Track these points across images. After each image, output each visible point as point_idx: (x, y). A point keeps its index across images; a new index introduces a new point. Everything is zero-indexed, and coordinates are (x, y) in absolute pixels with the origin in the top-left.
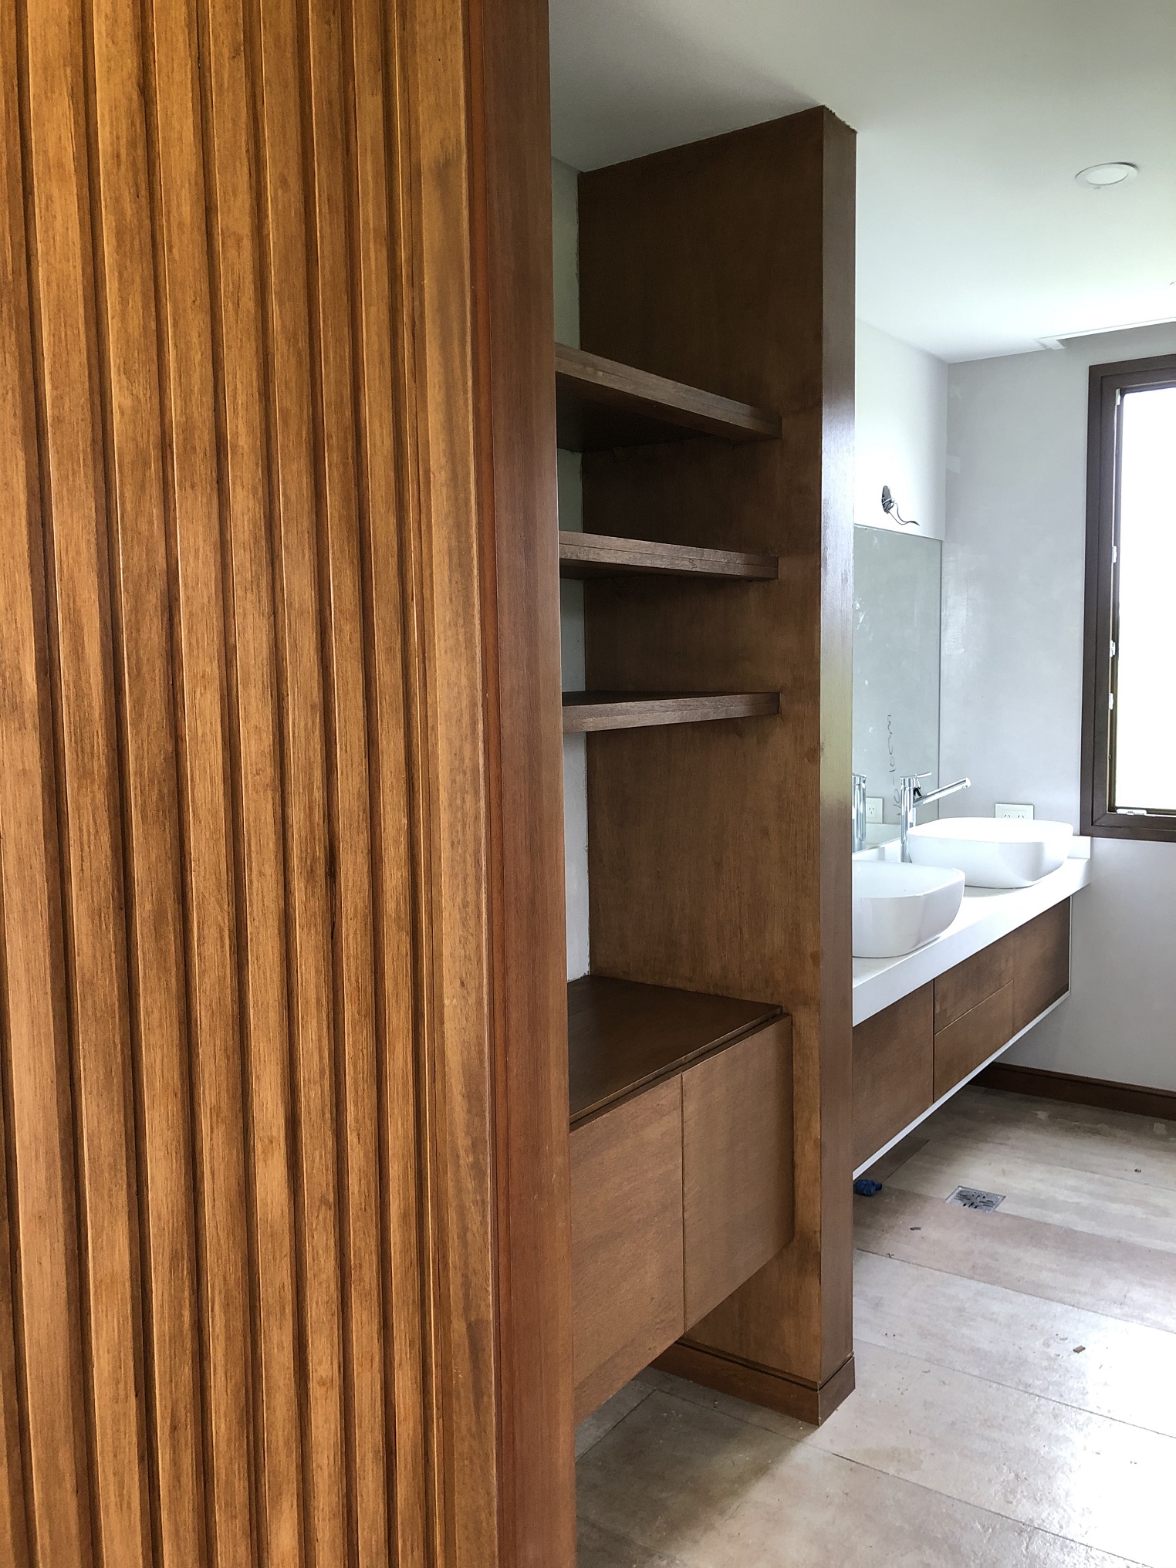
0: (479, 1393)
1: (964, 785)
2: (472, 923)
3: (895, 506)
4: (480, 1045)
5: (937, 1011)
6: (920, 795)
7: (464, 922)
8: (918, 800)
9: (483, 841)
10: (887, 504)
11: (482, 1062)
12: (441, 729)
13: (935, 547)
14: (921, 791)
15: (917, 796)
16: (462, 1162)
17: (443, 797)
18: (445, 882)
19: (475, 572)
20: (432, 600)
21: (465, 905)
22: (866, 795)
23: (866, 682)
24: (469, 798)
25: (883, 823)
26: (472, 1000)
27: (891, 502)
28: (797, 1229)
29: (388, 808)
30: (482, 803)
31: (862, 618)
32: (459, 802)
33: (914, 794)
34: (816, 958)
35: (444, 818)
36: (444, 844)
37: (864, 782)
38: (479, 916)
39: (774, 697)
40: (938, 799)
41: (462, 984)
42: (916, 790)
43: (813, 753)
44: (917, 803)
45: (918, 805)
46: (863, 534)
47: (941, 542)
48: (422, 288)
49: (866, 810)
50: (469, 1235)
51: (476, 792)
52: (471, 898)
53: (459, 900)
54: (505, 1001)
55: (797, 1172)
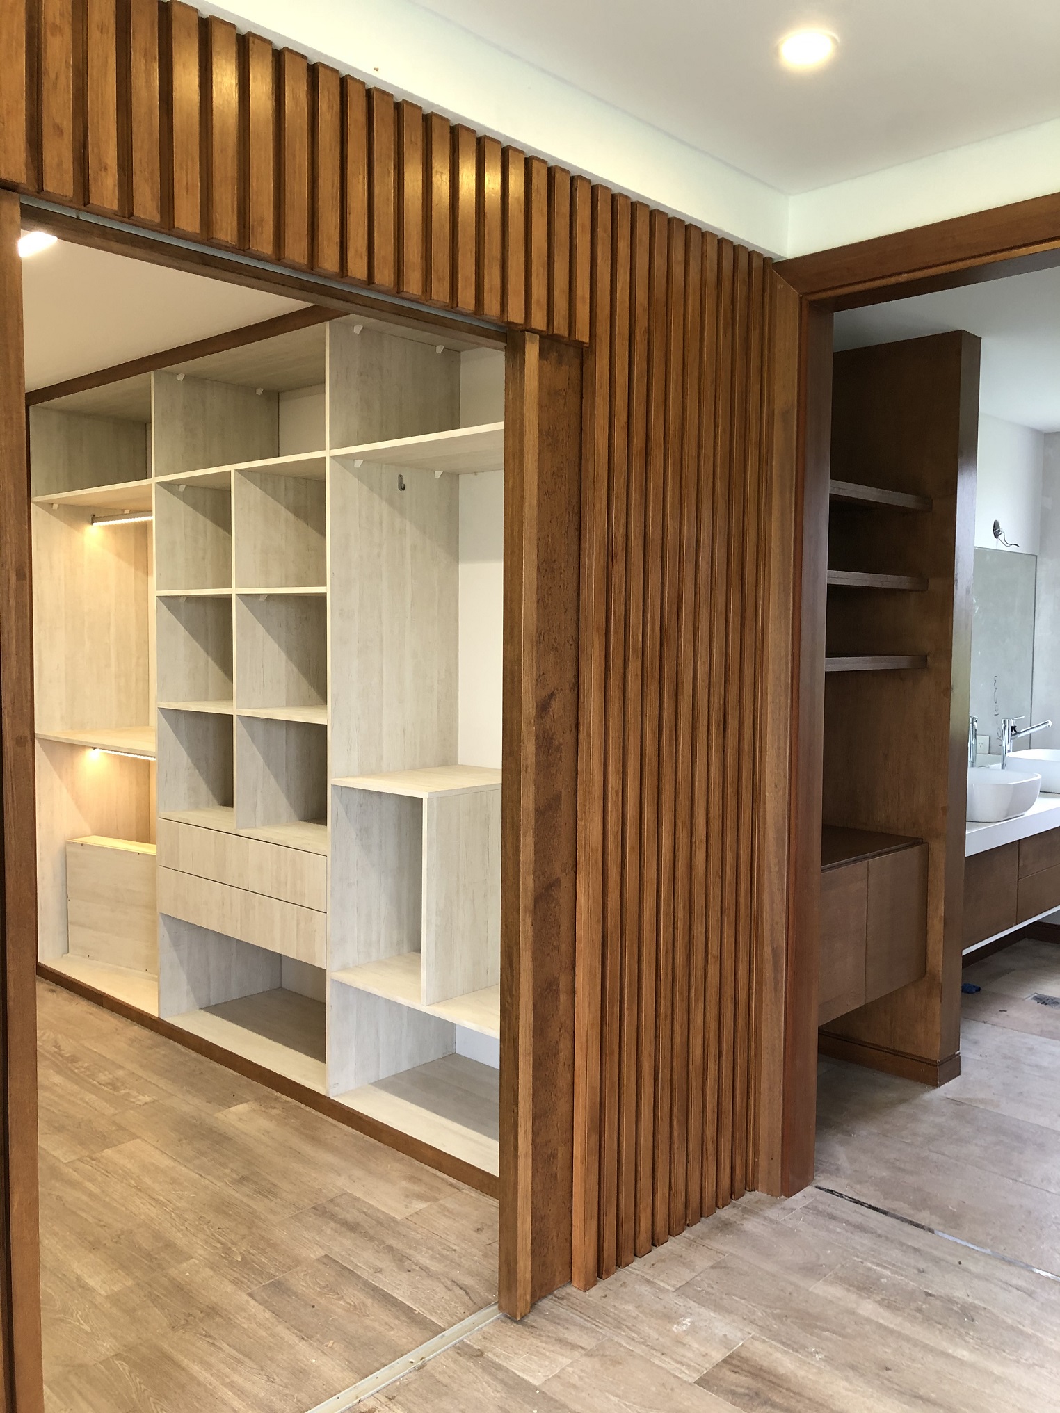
0: (776, 982)
1: (1047, 725)
2: (782, 757)
3: (1003, 534)
4: (784, 814)
5: (1021, 864)
6: (1015, 731)
7: (778, 756)
8: (1014, 735)
9: (789, 719)
10: (997, 532)
11: (784, 822)
12: (770, 666)
13: (1032, 560)
14: (1017, 729)
15: (1014, 732)
16: (772, 870)
17: (770, 697)
18: (769, 737)
19: (791, 594)
20: (769, 606)
21: (779, 748)
22: (977, 733)
23: (979, 653)
24: (782, 699)
25: (989, 753)
26: (781, 793)
27: (999, 531)
28: (928, 969)
29: (747, 701)
30: (789, 701)
31: (977, 609)
32: (777, 700)
33: (1012, 731)
34: (944, 810)
35: (770, 708)
36: (770, 720)
37: (976, 722)
38: (786, 754)
39: (924, 658)
40: (1030, 734)
41: (776, 786)
42: (1013, 728)
43: (947, 690)
44: (1013, 737)
45: (1014, 738)
46: (980, 553)
47: (1036, 556)
48: (772, 466)
49: (978, 743)
50: (775, 905)
51: (787, 696)
52: (782, 745)
53: (776, 747)
54: (797, 795)
55: (929, 936)
